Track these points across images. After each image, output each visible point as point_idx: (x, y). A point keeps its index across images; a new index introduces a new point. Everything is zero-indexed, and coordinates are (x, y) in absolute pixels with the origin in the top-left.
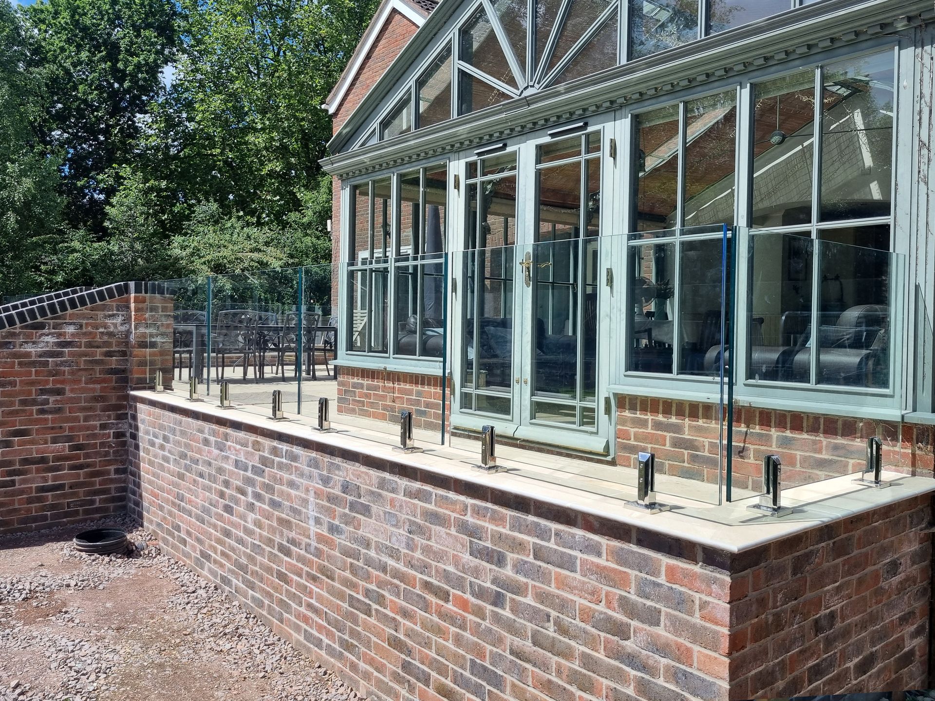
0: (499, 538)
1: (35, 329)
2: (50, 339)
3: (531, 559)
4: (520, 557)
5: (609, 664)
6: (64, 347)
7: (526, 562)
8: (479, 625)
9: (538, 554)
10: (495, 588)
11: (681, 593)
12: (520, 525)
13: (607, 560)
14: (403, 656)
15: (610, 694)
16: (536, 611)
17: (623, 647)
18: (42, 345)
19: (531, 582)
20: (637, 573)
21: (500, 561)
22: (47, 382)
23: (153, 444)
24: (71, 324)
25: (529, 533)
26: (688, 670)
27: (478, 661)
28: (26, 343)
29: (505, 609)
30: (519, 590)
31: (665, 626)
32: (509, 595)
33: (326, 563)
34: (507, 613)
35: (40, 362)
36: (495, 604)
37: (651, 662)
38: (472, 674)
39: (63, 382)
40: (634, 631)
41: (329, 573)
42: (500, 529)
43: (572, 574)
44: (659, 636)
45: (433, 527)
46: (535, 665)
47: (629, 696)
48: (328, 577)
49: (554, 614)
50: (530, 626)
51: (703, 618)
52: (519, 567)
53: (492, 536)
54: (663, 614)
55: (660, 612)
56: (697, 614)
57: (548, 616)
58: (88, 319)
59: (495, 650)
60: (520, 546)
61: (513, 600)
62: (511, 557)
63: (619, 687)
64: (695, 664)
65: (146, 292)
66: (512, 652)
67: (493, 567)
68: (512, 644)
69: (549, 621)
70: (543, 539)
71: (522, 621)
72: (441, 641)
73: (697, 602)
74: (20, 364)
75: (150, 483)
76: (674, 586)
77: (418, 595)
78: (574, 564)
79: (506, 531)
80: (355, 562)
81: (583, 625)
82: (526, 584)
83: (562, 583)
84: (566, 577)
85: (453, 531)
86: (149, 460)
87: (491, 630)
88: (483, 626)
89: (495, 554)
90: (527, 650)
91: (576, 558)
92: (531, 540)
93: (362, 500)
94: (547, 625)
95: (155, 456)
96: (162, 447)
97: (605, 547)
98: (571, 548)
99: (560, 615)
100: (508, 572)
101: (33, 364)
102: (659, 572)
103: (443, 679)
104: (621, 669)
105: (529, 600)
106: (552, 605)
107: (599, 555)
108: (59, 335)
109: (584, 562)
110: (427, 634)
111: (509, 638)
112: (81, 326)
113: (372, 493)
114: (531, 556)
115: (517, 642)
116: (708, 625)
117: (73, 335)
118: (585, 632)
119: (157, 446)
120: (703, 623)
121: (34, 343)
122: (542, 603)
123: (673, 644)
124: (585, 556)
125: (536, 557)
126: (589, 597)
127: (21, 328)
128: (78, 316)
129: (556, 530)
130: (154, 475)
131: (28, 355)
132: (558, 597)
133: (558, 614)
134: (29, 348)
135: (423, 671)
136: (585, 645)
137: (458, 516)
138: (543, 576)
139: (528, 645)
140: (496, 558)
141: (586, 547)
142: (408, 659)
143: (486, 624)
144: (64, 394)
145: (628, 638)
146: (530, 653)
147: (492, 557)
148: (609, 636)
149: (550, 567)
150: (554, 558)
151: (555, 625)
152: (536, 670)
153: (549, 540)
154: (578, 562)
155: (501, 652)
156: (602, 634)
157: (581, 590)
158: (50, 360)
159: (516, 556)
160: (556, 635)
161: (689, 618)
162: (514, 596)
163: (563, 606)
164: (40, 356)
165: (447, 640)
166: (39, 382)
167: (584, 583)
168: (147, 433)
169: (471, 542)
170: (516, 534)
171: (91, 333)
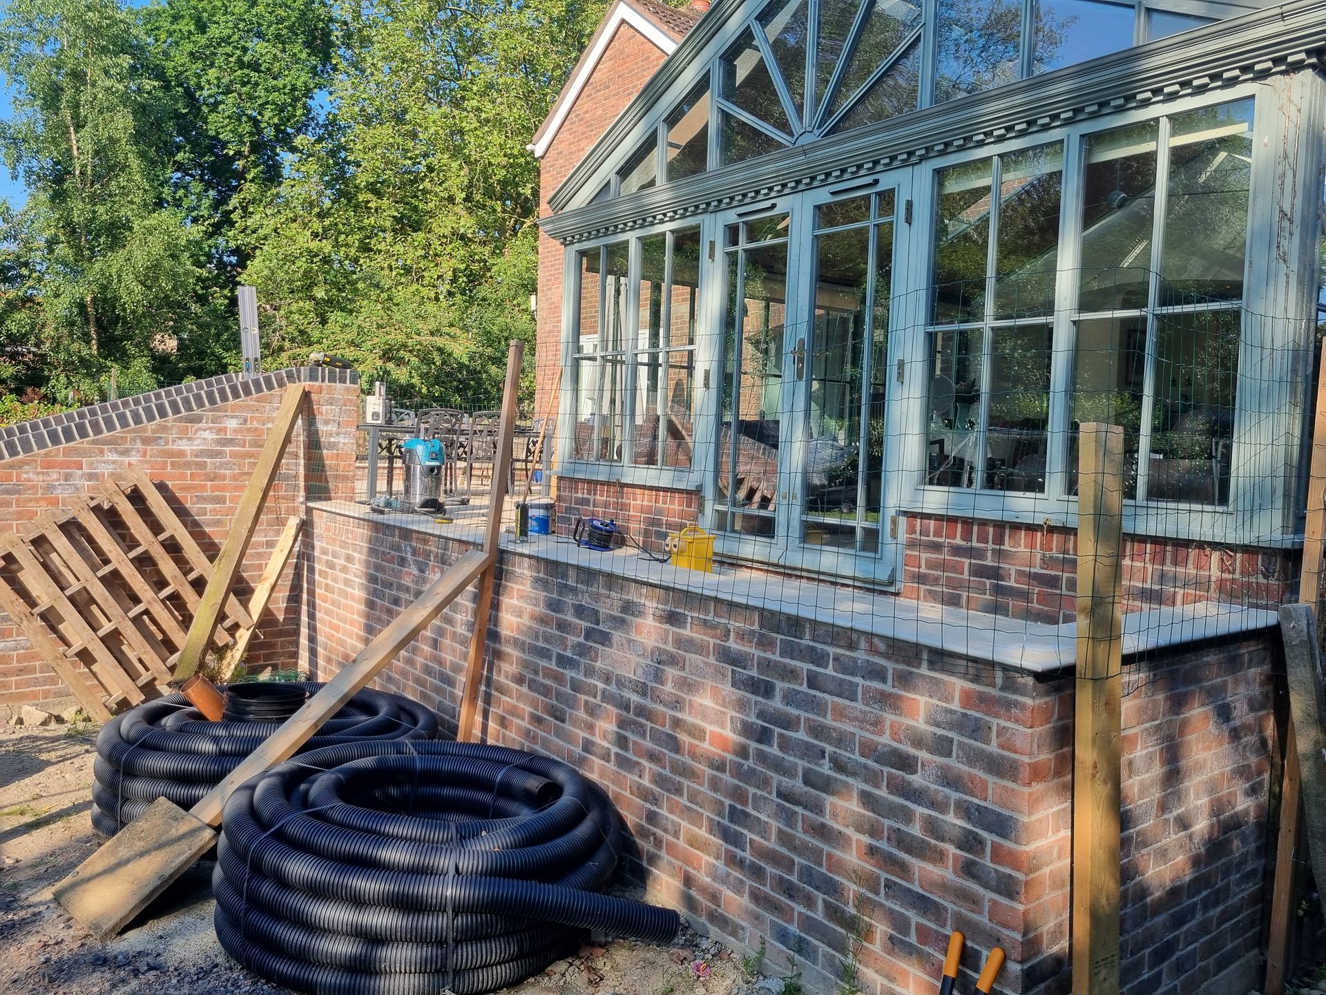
0: (766, 665)
1: (191, 422)
2: (208, 435)
3: (804, 688)
4: (792, 686)
5: (892, 803)
6: (224, 445)
7: (799, 692)
8: (741, 765)
9: (813, 681)
10: (761, 722)
11: (976, 719)
12: (792, 651)
13: (893, 687)
14: (648, 805)
15: (893, 835)
16: (809, 746)
17: (909, 783)
18: (198, 441)
19: (803, 714)
20: (927, 699)
21: (768, 691)
22: (203, 487)
23: (331, 566)
24: (233, 417)
25: (803, 660)
26: (983, 803)
27: (739, 807)
28: (180, 438)
29: (772, 746)
30: (788, 723)
31: (958, 757)
32: (777, 730)
33: (554, 702)
34: (774, 750)
35: (197, 464)
36: (760, 741)
37: (940, 797)
38: (731, 821)
39: (223, 489)
40: (923, 765)
41: (558, 714)
42: (769, 655)
43: (853, 704)
44: (950, 768)
45: (688, 655)
46: (805, 807)
47: (914, 836)
48: (556, 718)
49: (829, 749)
50: (802, 764)
51: (1001, 746)
52: (790, 698)
53: (759, 664)
54: (955, 743)
55: (951, 741)
56: (994, 742)
57: (823, 752)
58: (253, 411)
59: (759, 792)
60: (791, 674)
61: (781, 736)
62: (780, 686)
63: (903, 827)
64: (990, 797)
65: (323, 381)
66: (780, 795)
67: (760, 699)
68: (779, 786)
69: (823, 757)
70: (818, 666)
71: (792, 759)
72: (695, 785)
73: (994, 729)
74: (173, 464)
75: (328, 613)
76: (969, 712)
77: (668, 735)
78: (855, 692)
79: (776, 657)
80: (591, 699)
81: (863, 760)
82: (798, 718)
83: (840, 714)
84: (845, 707)
85: (712, 660)
86: (327, 585)
87: (754, 770)
88: (745, 767)
89: (762, 685)
90: (797, 791)
91: (857, 685)
92: (805, 667)
93: (601, 627)
94: (821, 762)
95: (335, 580)
96: (344, 569)
97: (890, 672)
98: (852, 674)
99: (838, 751)
100: (777, 703)
101: (188, 465)
102: (953, 698)
103: (696, 829)
104: (906, 807)
105: (801, 735)
106: (828, 740)
107: (884, 680)
108: (220, 430)
109: (866, 690)
110: (678, 779)
111: (775, 778)
112: (245, 420)
113: (614, 618)
114: (805, 685)
115: (786, 782)
116: (1005, 753)
117: (235, 431)
118: (865, 767)
119: (338, 567)
120: (1000, 751)
121: (189, 439)
122: (816, 737)
123: (966, 776)
124: (868, 683)
125: (810, 686)
126: (872, 728)
127: (175, 421)
128: (243, 408)
129: (835, 654)
130: (333, 603)
131: (181, 454)
132: (835, 730)
133: (834, 749)
134: (184, 445)
135: (673, 821)
136: (866, 781)
137: (718, 642)
138: (819, 707)
139: (797, 784)
140: (762, 689)
141: (870, 672)
142: (654, 808)
143: (750, 763)
144: (224, 502)
145: (915, 772)
146: (801, 795)
147: (759, 688)
148: (893, 771)
149: (826, 696)
150: (831, 687)
151: (830, 761)
152: (807, 813)
153: (826, 667)
154: (860, 689)
155: (766, 795)
156: (886, 769)
157: (862, 722)
158: (208, 460)
159: (786, 685)
160: (831, 773)
161: (984, 746)
162: (783, 731)
163: (842, 740)
164: (196, 456)
165: (701, 784)
166: (194, 488)
167: (865, 713)
168: (324, 552)
169: (733, 671)
170: (787, 661)
171: (256, 429)
